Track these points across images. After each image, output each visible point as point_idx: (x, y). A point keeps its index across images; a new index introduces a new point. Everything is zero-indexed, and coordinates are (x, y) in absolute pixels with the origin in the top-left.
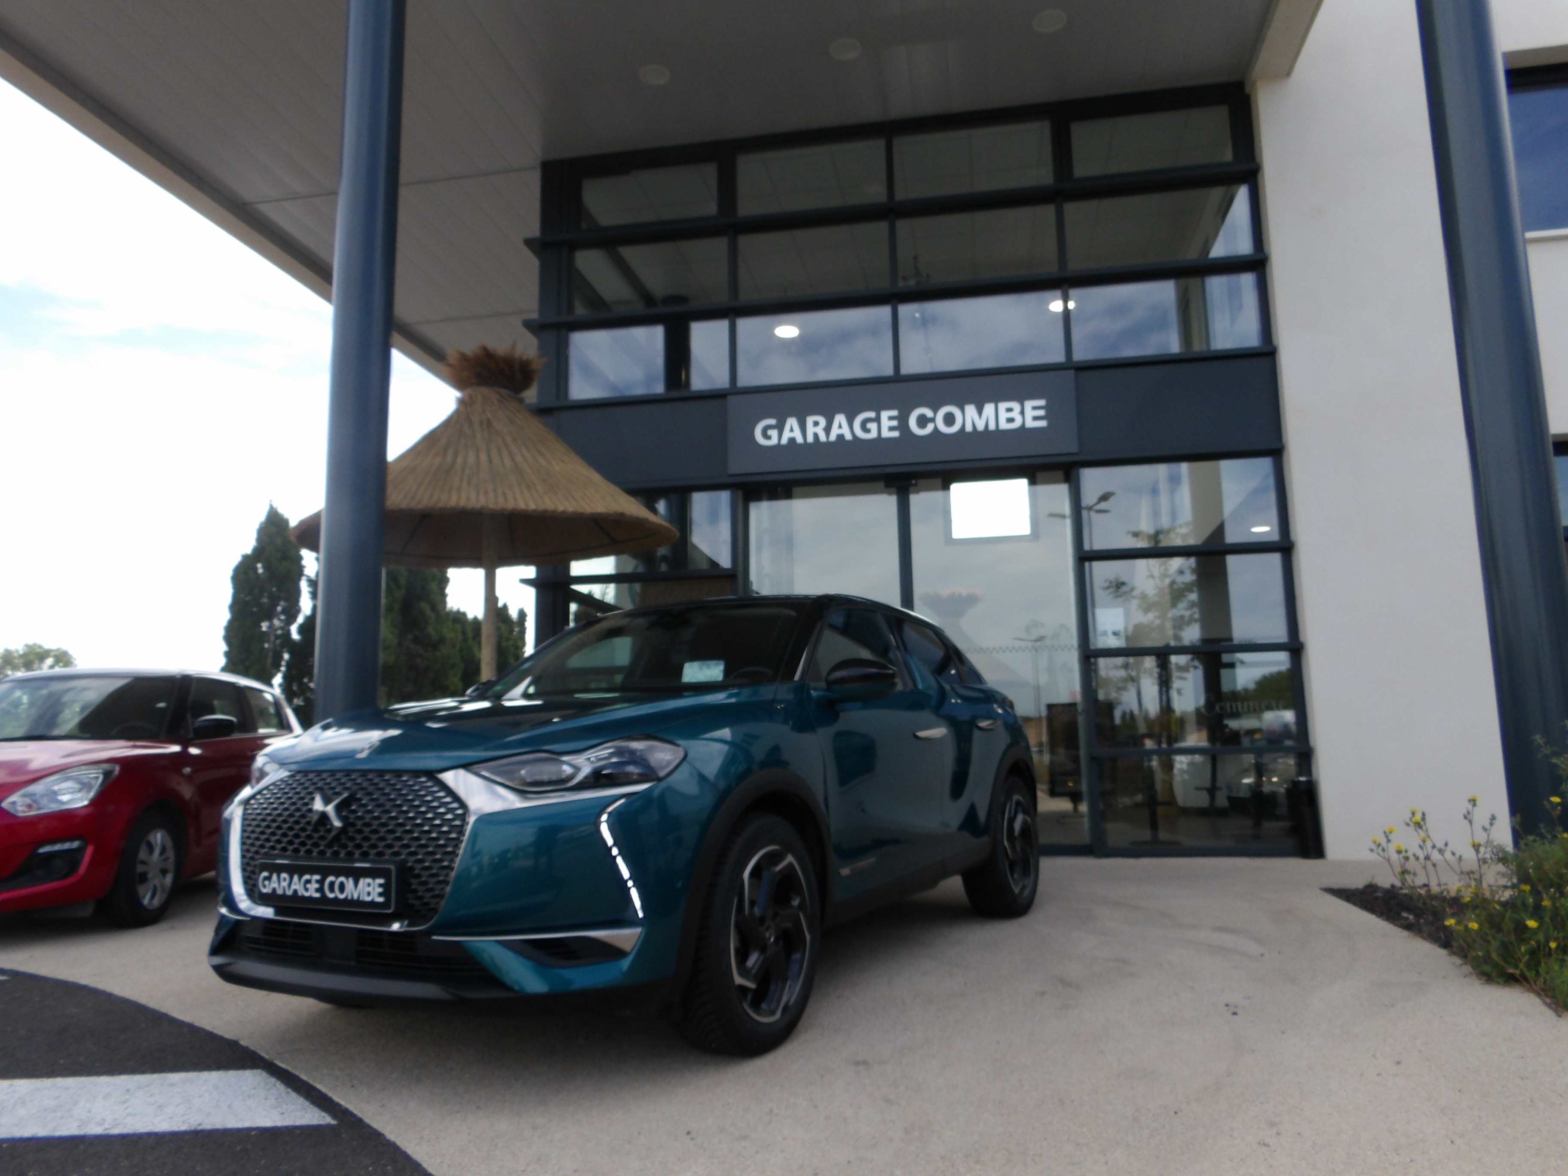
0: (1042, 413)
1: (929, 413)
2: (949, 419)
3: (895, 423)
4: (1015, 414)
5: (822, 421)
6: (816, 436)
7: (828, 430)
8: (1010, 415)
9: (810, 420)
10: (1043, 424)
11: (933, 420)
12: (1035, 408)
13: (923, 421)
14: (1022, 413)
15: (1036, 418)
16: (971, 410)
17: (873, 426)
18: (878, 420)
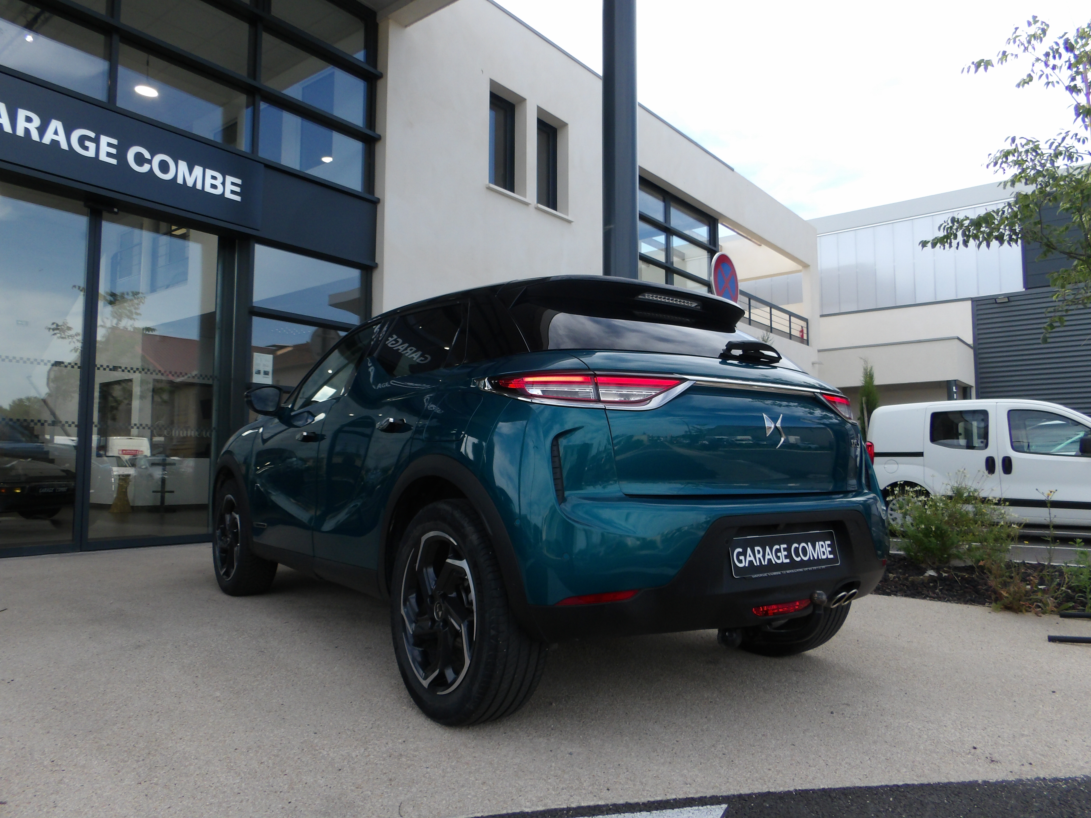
0: (238, 189)
1: (147, 155)
2: (164, 167)
3: (114, 151)
4: (218, 182)
5: (37, 121)
6: (27, 131)
7: (42, 130)
8: (214, 182)
9: (22, 114)
10: (238, 198)
11: (150, 162)
12: (233, 184)
13: (140, 159)
14: (223, 184)
15: (233, 192)
16: (183, 166)
17: (92, 146)
18: (96, 141)
